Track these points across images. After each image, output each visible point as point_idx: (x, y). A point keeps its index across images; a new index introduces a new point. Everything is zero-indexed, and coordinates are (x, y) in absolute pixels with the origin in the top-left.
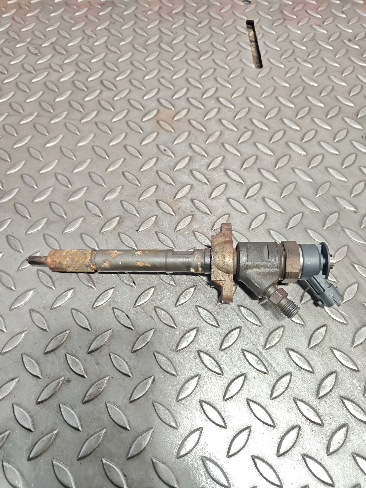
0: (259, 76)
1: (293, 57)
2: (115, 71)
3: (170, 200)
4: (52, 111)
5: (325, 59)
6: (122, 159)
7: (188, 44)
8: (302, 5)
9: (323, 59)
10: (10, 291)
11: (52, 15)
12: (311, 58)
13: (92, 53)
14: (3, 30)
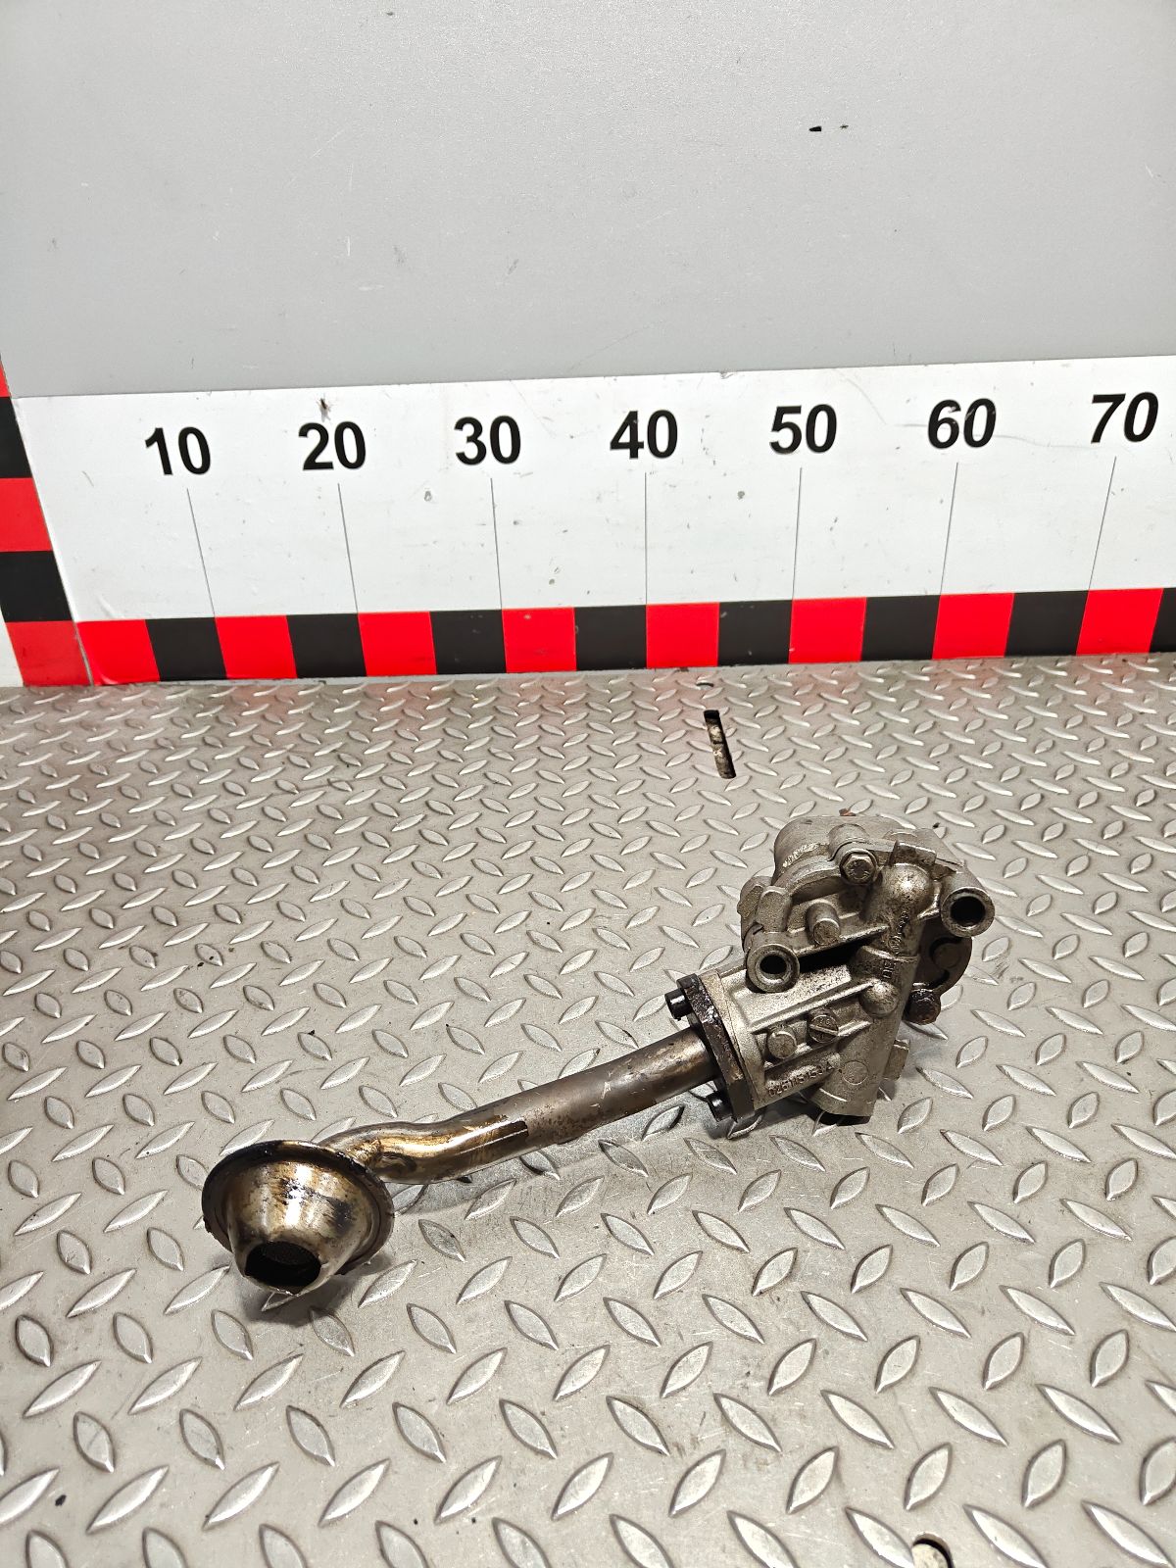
0: (729, 789)
1: (794, 759)
2: (453, 787)
3: (551, 974)
4: (328, 847)
5: (856, 761)
6: (461, 915)
7: (593, 747)
8: (811, 687)
9: (852, 762)
10: (225, 1125)
11: (337, 711)
12: (829, 761)
13: (410, 762)
14: (245, 734)
